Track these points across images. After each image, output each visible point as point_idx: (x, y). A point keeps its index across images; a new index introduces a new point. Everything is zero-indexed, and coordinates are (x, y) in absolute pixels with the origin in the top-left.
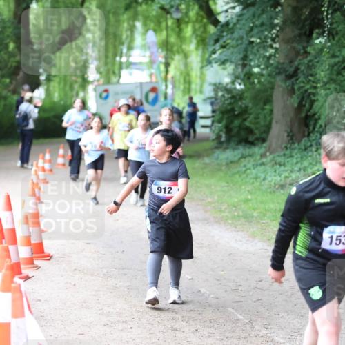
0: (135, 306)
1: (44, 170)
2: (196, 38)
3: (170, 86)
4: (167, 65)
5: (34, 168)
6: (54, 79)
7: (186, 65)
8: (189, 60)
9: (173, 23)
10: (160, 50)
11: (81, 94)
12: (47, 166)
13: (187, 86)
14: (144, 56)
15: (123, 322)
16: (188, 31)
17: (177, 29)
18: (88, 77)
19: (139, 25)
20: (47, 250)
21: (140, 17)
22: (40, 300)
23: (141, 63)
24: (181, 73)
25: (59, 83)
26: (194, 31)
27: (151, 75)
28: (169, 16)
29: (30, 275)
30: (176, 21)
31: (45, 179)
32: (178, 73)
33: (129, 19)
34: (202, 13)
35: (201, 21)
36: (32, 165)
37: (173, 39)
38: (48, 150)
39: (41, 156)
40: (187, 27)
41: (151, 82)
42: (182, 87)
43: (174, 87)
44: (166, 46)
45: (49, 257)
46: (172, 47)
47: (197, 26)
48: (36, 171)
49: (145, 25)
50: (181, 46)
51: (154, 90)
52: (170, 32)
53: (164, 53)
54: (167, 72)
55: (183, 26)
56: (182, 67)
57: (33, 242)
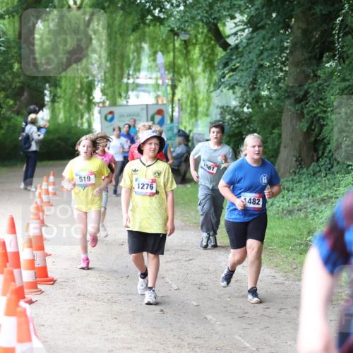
0: (140, 332)
1: (47, 192)
2: (203, 60)
3: (176, 109)
4: (174, 87)
5: (38, 191)
6: (59, 100)
7: (193, 88)
8: (196, 82)
9: (180, 45)
10: (167, 72)
11: (86, 116)
12: (51, 189)
13: (194, 108)
14: (150, 78)
15: (128, 348)
16: (196, 53)
17: (185, 51)
18: (93, 98)
19: (146, 46)
20: (50, 275)
21: (147, 39)
22: (43, 325)
23: (147, 85)
24: (188, 96)
25: (64, 105)
26: (202, 53)
27: (157, 97)
28: (176, 38)
29: (34, 300)
30: (183, 43)
31: (49, 202)
32: (185, 96)
33: (136, 41)
34: (210, 35)
35: (209, 43)
36: (36, 188)
37: (180, 61)
38: (52, 172)
39: (45, 178)
40: (194, 49)
41: (157, 104)
42: (189, 110)
43: (181, 109)
44: (173, 68)
45: (53, 282)
46: (179, 69)
47: (205, 48)
48: (40, 194)
49: (152, 46)
50: (188, 69)
51: (160, 112)
52: (177, 54)
53: (170, 76)
54: (174, 94)
55: (190, 48)
56: (189, 89)
57: (36, 266)
